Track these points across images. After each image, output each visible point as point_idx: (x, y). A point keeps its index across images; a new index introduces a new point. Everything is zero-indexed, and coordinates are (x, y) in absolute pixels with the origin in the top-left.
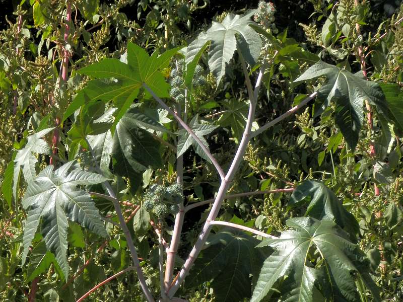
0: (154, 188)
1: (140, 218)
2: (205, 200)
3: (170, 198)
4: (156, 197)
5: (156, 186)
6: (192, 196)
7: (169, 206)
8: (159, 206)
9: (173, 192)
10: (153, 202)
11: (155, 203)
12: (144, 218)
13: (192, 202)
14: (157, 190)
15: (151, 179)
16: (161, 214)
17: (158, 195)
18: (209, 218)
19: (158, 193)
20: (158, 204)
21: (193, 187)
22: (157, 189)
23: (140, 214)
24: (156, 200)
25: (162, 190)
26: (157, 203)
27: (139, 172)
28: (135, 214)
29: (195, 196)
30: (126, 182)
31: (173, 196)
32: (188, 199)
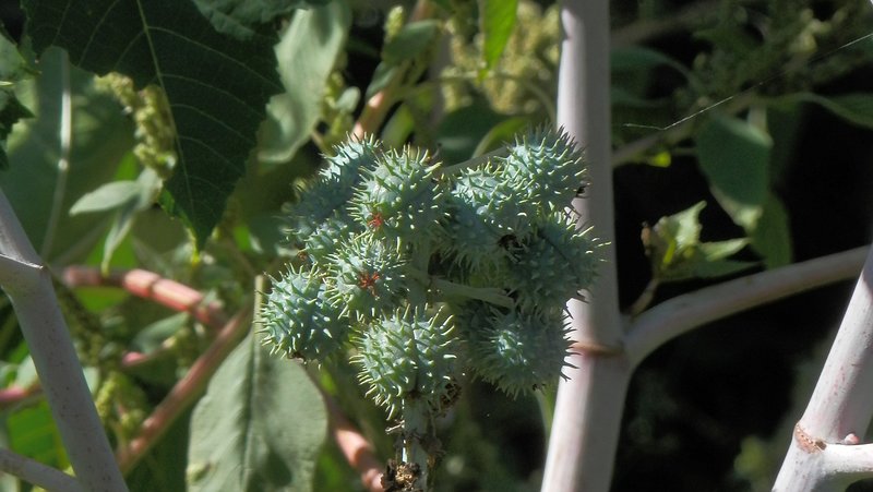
0: (356, 173)
1: (246, 417)
2: (801, 254)
3: (486, 254)
4: (362, 253)
5: (369, 160)
6: (687, 226)
7: (475, 320)
8: (393, 324)
9: (508, 210)
10: (345, 290)
11: (363, 301)
12: (274, 420)
13: (689, 273)
14: (376, 190)
15: (337, 94)
16: (413, 394)
17: (385, 233)
18: (814, 418)
19: (381, 215)
20: (387, 309)
21: (687, 143)
22: (374, 188)
23: (248, 389)
24: (365, 278)
25: (415, 196)
26: (377, 295)
27: (245, 32)
28: (200, 389)
29: (716, 226)
30: (130, 122)
31: (505, 240)
32: (658, 249)
